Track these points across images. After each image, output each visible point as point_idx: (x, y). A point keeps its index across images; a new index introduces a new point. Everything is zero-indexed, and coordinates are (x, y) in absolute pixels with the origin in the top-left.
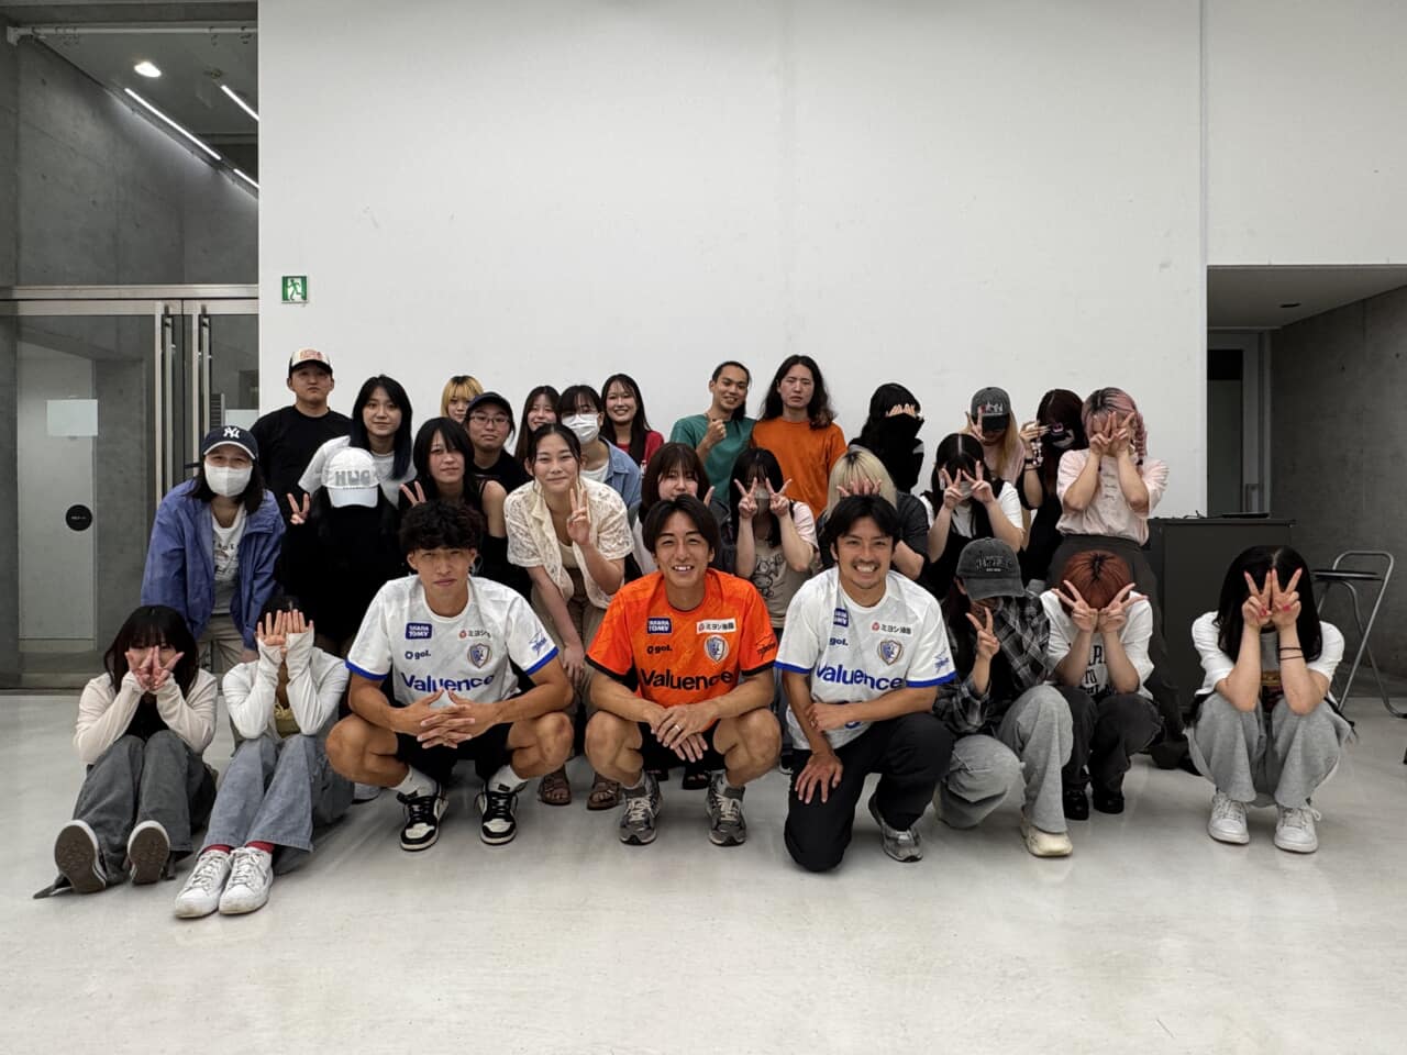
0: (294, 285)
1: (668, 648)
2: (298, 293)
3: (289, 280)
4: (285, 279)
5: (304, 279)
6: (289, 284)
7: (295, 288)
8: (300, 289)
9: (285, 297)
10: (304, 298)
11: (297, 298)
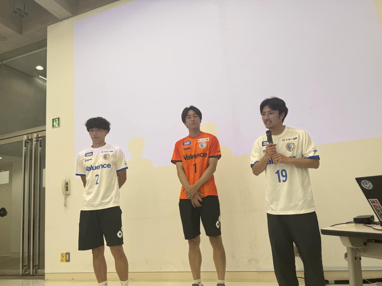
0: (56, 121)
1: (190, 148)
2: (57, 124)
3: (54, 120)
4: (53, 120)
5: (58, 118)
6: (54, 121)
7: (56, 122)
8: (57, 122)
9: (53, 126)
10: (59, 125)
11: (57, 125)
